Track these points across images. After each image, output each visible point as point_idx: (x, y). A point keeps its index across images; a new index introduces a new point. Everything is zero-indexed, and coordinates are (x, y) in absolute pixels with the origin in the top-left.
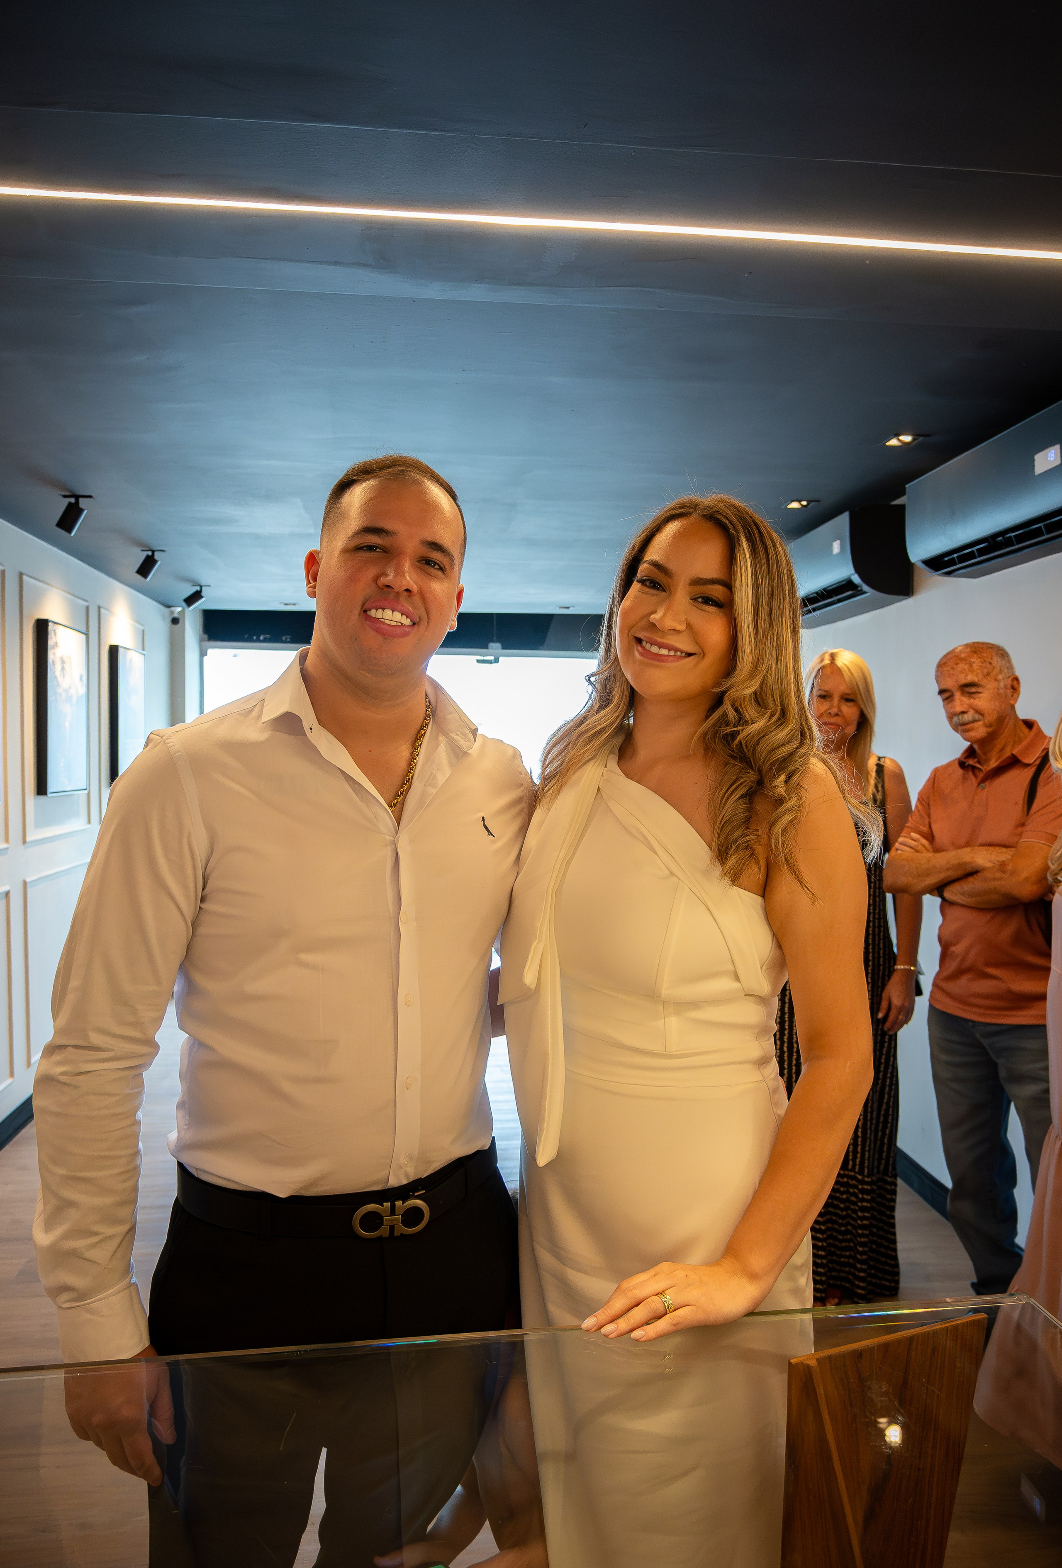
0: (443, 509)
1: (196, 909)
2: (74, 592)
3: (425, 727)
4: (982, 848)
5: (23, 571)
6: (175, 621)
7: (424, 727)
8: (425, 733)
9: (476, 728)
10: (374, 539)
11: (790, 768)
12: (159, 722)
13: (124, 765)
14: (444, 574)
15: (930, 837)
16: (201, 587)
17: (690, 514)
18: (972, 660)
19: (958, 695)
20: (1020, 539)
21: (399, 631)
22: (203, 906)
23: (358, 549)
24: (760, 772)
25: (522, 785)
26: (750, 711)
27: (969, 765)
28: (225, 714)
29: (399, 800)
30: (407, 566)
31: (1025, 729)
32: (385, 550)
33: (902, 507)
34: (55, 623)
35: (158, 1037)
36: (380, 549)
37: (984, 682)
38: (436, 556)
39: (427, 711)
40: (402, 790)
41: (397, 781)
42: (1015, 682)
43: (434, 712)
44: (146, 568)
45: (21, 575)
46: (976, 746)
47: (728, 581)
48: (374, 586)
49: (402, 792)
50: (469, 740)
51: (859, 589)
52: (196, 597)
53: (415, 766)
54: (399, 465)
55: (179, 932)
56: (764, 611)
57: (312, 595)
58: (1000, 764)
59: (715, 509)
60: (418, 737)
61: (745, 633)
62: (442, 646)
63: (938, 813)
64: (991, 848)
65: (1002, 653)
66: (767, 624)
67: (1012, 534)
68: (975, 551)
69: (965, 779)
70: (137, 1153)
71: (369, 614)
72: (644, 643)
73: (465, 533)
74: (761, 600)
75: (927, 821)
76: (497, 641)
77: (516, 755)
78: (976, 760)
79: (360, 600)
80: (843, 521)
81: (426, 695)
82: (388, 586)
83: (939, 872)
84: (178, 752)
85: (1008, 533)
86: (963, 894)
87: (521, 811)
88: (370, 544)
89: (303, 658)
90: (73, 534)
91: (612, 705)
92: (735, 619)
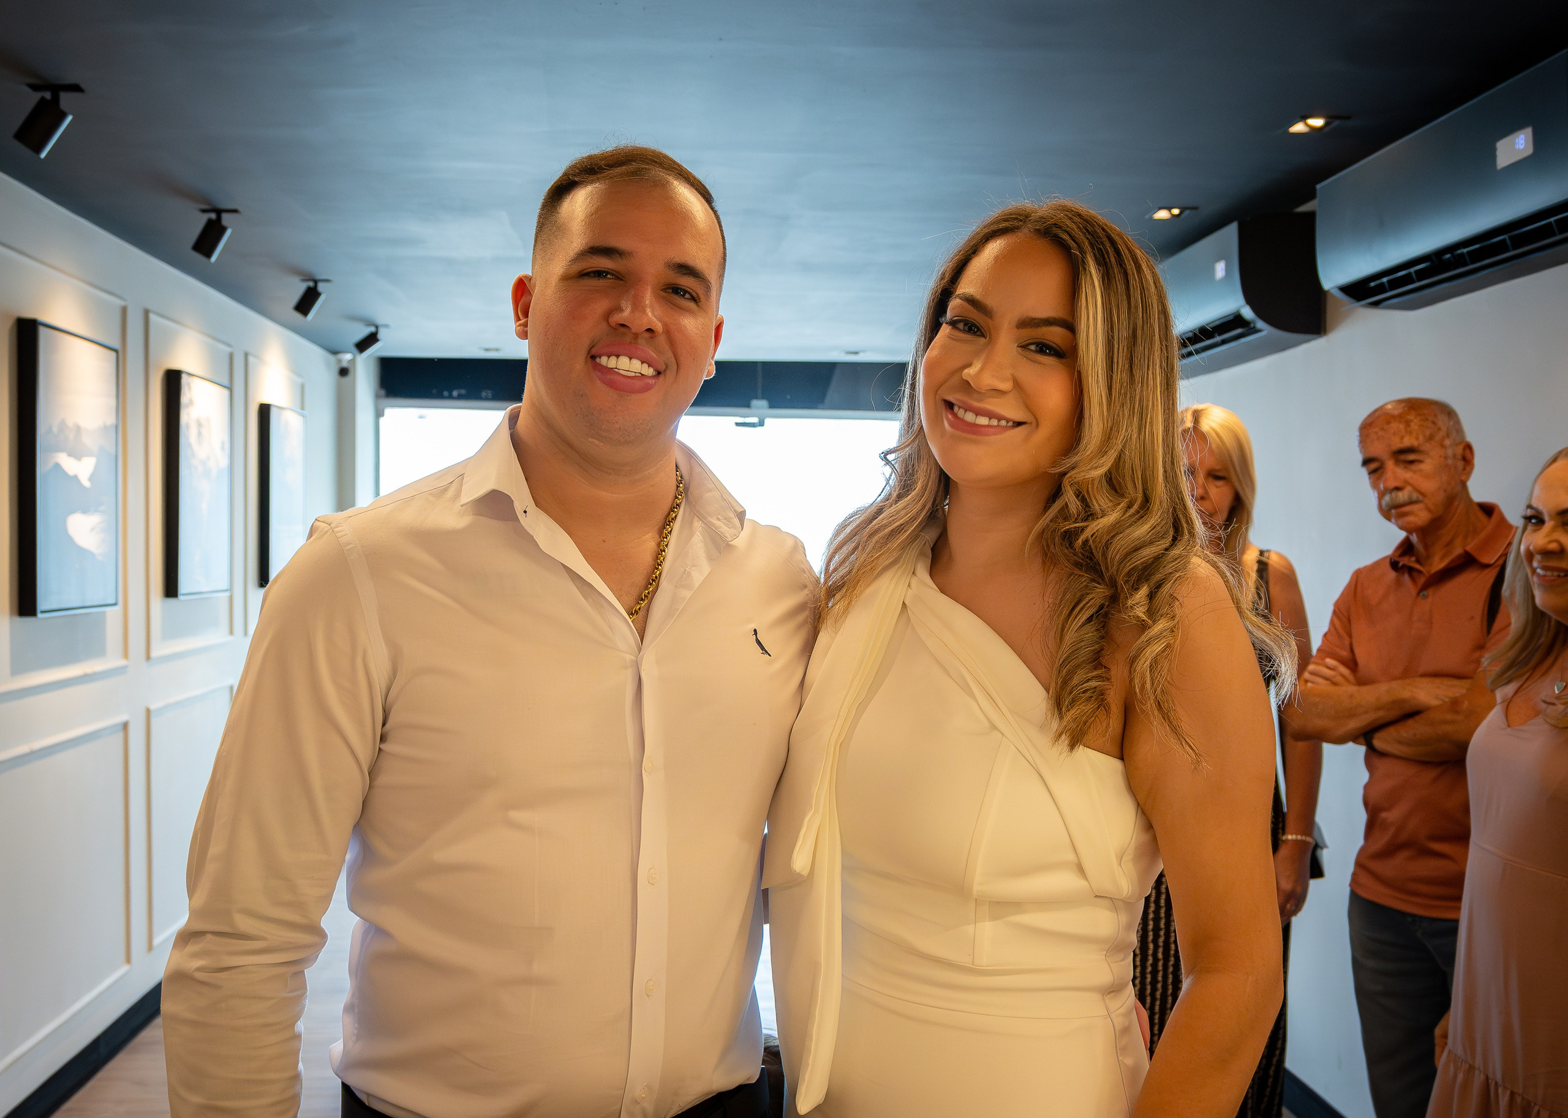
0: (695, 218)
1: (374, 750)
2: (215, 333)
3: (677, 508)
4: (1425, 680)
5: (150, 307)
6: (344, 372)
7: (674, 508)
8: (676, 516)
9: (743, 510)
10: (603, 263)
11: (1158, 577)
12: (323, 505)
13: (277, 564)
14: (698, 305)
15: (1352, 664)
16: (377, 327)
17: (1018, 228)
18: (1411, 417)
19: (1390, 464)
20: (1475, 256)
21: (638, 384)
22: (383, 746)
23: (583, 275)
24: (1113, 584)
25: (806, 587)
26: (1101, 500)
27: (1404, 566)
28: (409, 495)
29: (643, 605)
30: (648, 297)
31: (1482, 516)
32: (618, 276)
33: (1311, 216)
34: (190, 374)
35: (325, 923)
36: (613, 275)
37: (1426, 447)
38: (686, 282)
39: (678, 487)
40: (647, 592)
41: (640, 579)
42: (1468, 452)
43: (686, 489)
44: (305, 304)
45: (146, 313)
46: (1414, 538)
47: (1069, 319)
48: (604, 325)
49: (646, 594)
50: (735, 527)
51: (1252, 325)
52: (370, 340)
53: (663, 560)
54: (635, 161)
55: (353, 782)
56: (1121, 361)
57: (523, 335)
58: (1448, 564)
59: (1052, 221)
60: (668, 521)
61: (1092, 391)
62: (694, 404)
63: (1362, 633)
64: (1438, 681)
65: (1448, 412)
66: (1126, 376)
67: (1465, 250)
68: (1414, 275)
69: (1398, 583)
70: (296, 1078)
71: (599, 362)
72: (956, 409)
73: (724, 248)
74: (1116, 346)
75: (1347, 642)
76: (763, 398)
77: (798, 547)
78: (1413, 559)
79: (586, 342)
80: (1230, 234)
81: (676, 466)
82: (623, 325)
83: (1366, 712)
84: (350, 544)
85: (1459, 249)
86: (1400, 742)
87: (805, 622)
88: (599, 269)
89: (513, 419)
90: (214, 258)
91: (913, 493)
92: (1079, 373)
